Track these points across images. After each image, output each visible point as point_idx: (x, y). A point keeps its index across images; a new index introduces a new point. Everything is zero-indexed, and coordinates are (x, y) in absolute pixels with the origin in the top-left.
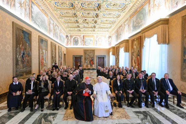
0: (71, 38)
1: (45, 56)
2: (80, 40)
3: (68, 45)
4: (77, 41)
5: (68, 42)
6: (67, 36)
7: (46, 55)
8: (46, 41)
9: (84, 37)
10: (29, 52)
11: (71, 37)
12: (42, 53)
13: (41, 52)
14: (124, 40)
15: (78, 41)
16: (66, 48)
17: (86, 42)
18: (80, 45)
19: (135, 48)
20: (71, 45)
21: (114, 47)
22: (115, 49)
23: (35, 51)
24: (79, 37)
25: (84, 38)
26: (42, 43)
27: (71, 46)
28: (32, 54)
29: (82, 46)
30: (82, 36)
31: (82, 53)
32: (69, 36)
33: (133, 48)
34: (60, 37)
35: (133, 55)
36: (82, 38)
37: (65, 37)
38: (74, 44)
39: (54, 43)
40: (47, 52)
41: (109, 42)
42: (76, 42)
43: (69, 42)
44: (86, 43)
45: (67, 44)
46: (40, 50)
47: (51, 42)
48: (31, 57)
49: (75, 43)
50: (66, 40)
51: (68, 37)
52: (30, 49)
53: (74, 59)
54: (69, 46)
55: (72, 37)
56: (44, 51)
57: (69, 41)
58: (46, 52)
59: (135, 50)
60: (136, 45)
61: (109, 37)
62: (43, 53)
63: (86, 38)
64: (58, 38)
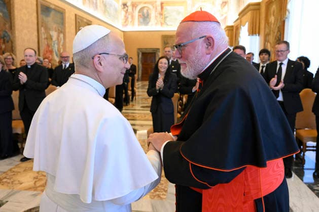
0: (133, 9)
1: (56, 46)
2: (153, 14)
3: (127, 25)
4: (146, 15)
5: (126, 19)
6: (125, 5)
7: (61, 43)
8: (61, 13)
9: (163, 5)
10: (6, 32)
11: (134, 5)
12: (47, 38)
13: (43, 36)
14: (249, 5)
15: (148, 15)
16: (123, 32)
17: (167, 17)
18: (153, 26)
19: (273, 22)
20: (133, 24)
21: (232, 27)
22: (234, 30)
23: (25, 31)
24: (152, 5)
25: (162, 8)
26: (48, 16)
27: (135, 27)
28: (14, 37)
29: (158, 28)
30: (159, 3)
31: (158, 44)
32: (129, 4)
33: (268, 23)
34: (105, 6)
35: (268, 42)
36: (159, 8)
37: (119, 6)
38: (141, 23)
39: (83, 18)
40: (62, 35)
41: (222, 15)
42: (145, 18)
43: (130, 19)
44: (168, 19)
45: (125, 22)
46: (42, 30)
47: (76, 15)
48: (12, 42)
49: (141, 20)
50: (123, 13)
51: (127, 7)
52: (7, 26)
53: (140, 56)
54: (129, 28)
55: (136, 7)
56: (54, 34)
57: (130, 17)
58: (58, 36)
59: (272, 26)
60: (274, 15)
61: (223, 2)
62: (50, 38)
63: (168, 8)
64: (97, 8)
